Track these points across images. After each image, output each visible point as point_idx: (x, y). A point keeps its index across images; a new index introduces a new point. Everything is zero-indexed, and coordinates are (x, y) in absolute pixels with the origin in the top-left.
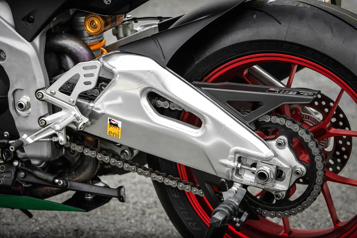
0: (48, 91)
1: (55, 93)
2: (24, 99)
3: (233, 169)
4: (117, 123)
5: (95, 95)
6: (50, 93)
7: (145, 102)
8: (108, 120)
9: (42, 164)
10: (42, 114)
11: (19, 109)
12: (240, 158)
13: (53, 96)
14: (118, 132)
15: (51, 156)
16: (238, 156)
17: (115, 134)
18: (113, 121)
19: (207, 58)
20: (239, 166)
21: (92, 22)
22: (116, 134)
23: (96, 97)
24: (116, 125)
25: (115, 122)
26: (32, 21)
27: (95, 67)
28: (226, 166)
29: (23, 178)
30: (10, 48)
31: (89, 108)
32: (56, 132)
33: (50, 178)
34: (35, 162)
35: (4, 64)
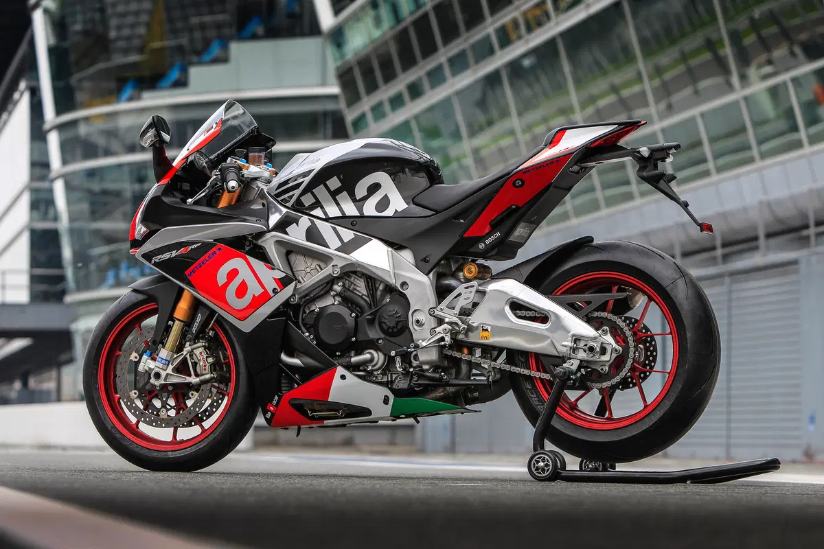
0: (438, 308)
1: (444, 309)
2: (422, 317)
3: (571, 348)
5: (471, 312)
6: (439, 310)
7: (507, 309)
8: (482, 327)
9: (431, 369)
10: (433, 327)
11: (417, 325)
12: (576, 340)
13: (442, 311)
14: (488, 336)
16: (574, 338)
17: (486, 338)
19: (555, 278)
20: (575, 345)
21: (469, 269)
24: (487, 330)
25: (486, 328)
26: (427, 262)
27: (473, 286)
28: (566, 346)
29: (416, 381)
30: (412, 279)
31: (468, 320)
32: (444, 335)
33: (438, 375)
34: (426, 367)
35: (407, 292)
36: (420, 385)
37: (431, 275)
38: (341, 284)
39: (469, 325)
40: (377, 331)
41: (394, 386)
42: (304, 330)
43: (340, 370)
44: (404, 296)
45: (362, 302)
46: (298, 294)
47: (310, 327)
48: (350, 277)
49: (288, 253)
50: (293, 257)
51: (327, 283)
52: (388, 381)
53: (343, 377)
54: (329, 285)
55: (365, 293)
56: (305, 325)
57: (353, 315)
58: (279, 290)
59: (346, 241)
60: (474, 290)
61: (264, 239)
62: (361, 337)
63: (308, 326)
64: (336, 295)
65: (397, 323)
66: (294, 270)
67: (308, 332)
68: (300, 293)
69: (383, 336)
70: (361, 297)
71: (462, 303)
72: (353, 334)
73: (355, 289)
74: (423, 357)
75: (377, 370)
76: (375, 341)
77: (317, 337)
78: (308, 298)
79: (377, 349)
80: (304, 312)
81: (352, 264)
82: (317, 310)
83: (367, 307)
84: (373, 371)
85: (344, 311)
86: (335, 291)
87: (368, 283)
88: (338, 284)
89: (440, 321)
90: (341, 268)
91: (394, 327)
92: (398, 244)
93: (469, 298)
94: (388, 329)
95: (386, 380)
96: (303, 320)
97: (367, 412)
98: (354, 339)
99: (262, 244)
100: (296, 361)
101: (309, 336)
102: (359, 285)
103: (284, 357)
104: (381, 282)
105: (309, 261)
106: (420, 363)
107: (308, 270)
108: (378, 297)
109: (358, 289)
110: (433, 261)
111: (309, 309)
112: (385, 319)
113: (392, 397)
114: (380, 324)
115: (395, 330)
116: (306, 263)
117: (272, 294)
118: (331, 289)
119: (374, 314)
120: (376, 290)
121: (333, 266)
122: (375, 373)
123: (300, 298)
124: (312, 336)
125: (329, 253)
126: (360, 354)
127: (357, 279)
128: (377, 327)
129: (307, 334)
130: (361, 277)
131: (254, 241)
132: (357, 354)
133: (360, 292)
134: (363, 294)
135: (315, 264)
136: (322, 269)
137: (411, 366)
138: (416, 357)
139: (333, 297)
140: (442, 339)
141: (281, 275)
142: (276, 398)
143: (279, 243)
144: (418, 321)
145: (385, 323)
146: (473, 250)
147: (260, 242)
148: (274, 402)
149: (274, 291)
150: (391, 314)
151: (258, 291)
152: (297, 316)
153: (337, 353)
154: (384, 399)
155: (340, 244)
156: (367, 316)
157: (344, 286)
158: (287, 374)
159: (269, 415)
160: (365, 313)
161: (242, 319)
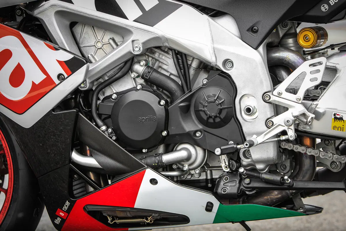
0: (275, 92)
1: (282, 94)
2: (253, 103)
4: (342, 117)
5: (318, 95)
6: (277, 95)
8: (333, 115)
9: (266, 169)
10: (269, 116)
11: (247, 113)
13: (279, 96)
14: (343, 126)
15: (277, 158)
17: (339, 128)
18: (338, 115)
22: (341, 128)
23: (319, 97)
24: (341, 119)
25: (340, 116)
26: (256, 32)
27: (320, 63)
29: (248, 184)
30: (238, 56)
31: (313, 106)
32: (286, 128)
33: (278, 178)
34: (259, 166)
35: (232, 72)
36: (253, 188)
37: (261, 48)
38: (143, 63)
39: (315, 113)
40: (193, 121)
41: (220, 191)
42: (100, 122)
43: (149, 174)
44: (228, 77)
45: (172, 86)
46: (89, 78)
47: (105, 119)
48: (154, 53)
49: (73, 25)
50: (78, 29)
51: (126, 62)
52: (207, 180)
53: (153, 181)
54: (128, 65)
55: (174, 72)
56: (100, 116)
57: (163, 102)
58: (66, 76)
59: (147, 9)
60: (322, 68)
61: (41, 9)
62: (173, 130)
63: (103, 117)
64: (138, 77)
65: (221, 111)
66: (81, 46)
67: (105, 124)
68: (93, 76)
69: (200, 127)
70: (169, 77)
71: (307, 85)
72: (163, 128)
73: (160, 67)
74: (256, 154)
75: (194, 169)
76: (192, 134)
77: (117, 131)
78: (101, 80)
79: (195, 143)
80: (98, 99)
81: (157, 39)
82: (114, 96)
83: (178, 92)
84: (190, 170)
85: (149, 98)
86: (137, 73)
87: (178, 59)
88: (139, 63)
89: (278, 109)
90: (144, 44)
91: (216, 117)
92: (214, 10)
93: (316, 79)
94: (208, 119)
95: (205, 177)
96: (97, 109)
97: (183, 220)
98: (164, 133)
99: (39, 16)
100: (90, 161)
101: (107, 130)
102: (165, 62)
103: (75, 156)
104: (194, 58)
105: (100, 34)
106: (253, 161)
107: (99, 45)
108: (191, 77)
109: (165, 67)
110: (263, 30)
111: (104, 94)
112: (204, 106)
113: (216, 204)
114: (197, 112)
115: (218, 120)
116: (96, 37)
117: (57, 81)
118: (130, 69)
119: (189, 99)
120: (189, 69)
121: (133, 41)
122: (192, 172)
123: (92, 83)
124: (110, 130)
125: (127, 25)
126: (172, 151)
127: (163, 55)
128: (194, 117)
129: (104, 128)
130: (167, 53)
131: (28, 11)
132: (167, 151)
133: (168, 72)
134: (171, 74)
135: (107, 37)
136: (117, 45)
137: (240, 165)
138: (247, 154)
139: (134, 79)
140: (284, 133)
141: (67, 57)
142: (68, 203)
143: (61, 14)
144: (248, 110)
145: (204, 111)
146: (312, 13)
147: (36, 13)
148: (65, 208)
149: (60, 77)
150: (212, 99)
151: (39, 77)
152: (89, 105)
153: (144, 151)
154: (207, 205)
155: (141, 13)
156: (179, 102)
157: (147, 65)
158: (80, 177)
159: (58, 221)
160: (177, 99)
161: (21, 112)
